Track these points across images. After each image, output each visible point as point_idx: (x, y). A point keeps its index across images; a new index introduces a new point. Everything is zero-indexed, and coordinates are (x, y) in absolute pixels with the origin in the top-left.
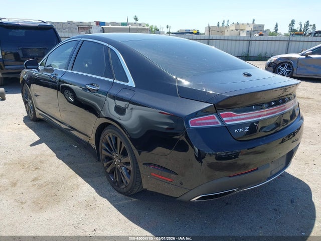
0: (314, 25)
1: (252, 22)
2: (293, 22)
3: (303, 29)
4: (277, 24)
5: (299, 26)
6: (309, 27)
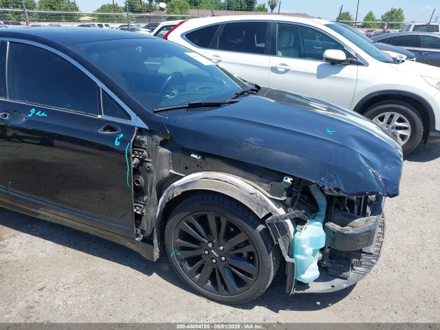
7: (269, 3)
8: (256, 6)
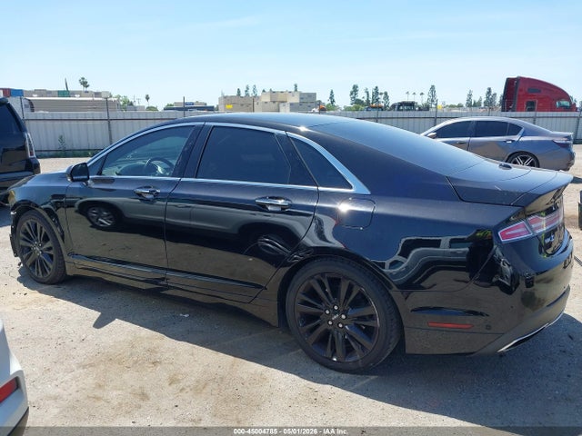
0: (386, 93)
1: (293, 90)
2: (355, 89)
3: (371, 100)
4: (332, 92)
5: (365, 95)
6: (379, 96)
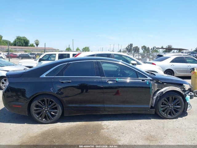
7: (35, 43)
8: (29, 44)
